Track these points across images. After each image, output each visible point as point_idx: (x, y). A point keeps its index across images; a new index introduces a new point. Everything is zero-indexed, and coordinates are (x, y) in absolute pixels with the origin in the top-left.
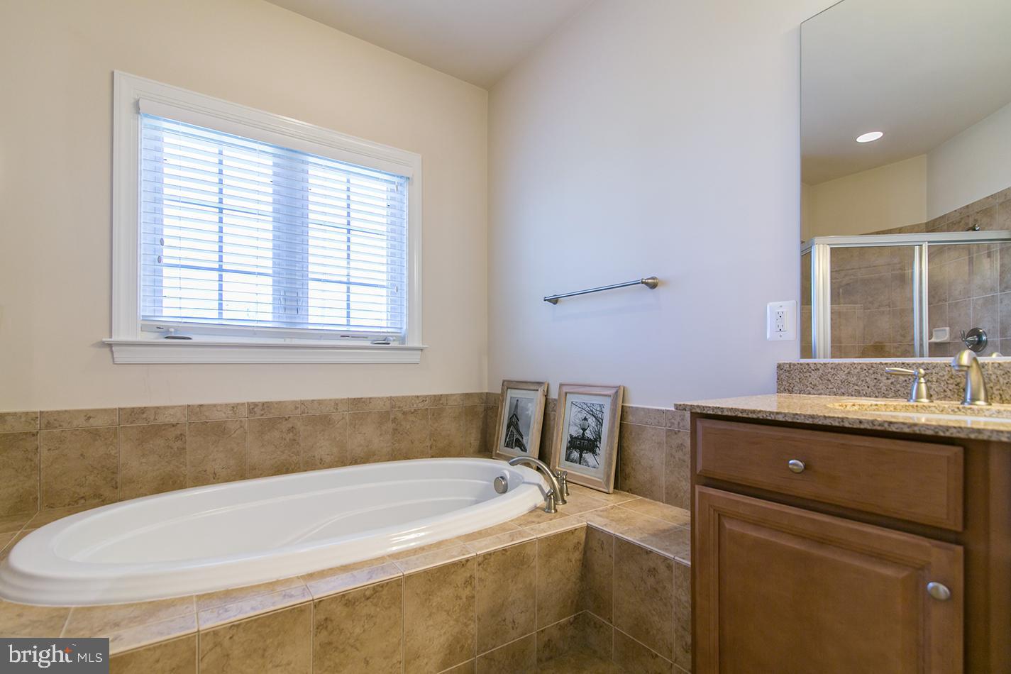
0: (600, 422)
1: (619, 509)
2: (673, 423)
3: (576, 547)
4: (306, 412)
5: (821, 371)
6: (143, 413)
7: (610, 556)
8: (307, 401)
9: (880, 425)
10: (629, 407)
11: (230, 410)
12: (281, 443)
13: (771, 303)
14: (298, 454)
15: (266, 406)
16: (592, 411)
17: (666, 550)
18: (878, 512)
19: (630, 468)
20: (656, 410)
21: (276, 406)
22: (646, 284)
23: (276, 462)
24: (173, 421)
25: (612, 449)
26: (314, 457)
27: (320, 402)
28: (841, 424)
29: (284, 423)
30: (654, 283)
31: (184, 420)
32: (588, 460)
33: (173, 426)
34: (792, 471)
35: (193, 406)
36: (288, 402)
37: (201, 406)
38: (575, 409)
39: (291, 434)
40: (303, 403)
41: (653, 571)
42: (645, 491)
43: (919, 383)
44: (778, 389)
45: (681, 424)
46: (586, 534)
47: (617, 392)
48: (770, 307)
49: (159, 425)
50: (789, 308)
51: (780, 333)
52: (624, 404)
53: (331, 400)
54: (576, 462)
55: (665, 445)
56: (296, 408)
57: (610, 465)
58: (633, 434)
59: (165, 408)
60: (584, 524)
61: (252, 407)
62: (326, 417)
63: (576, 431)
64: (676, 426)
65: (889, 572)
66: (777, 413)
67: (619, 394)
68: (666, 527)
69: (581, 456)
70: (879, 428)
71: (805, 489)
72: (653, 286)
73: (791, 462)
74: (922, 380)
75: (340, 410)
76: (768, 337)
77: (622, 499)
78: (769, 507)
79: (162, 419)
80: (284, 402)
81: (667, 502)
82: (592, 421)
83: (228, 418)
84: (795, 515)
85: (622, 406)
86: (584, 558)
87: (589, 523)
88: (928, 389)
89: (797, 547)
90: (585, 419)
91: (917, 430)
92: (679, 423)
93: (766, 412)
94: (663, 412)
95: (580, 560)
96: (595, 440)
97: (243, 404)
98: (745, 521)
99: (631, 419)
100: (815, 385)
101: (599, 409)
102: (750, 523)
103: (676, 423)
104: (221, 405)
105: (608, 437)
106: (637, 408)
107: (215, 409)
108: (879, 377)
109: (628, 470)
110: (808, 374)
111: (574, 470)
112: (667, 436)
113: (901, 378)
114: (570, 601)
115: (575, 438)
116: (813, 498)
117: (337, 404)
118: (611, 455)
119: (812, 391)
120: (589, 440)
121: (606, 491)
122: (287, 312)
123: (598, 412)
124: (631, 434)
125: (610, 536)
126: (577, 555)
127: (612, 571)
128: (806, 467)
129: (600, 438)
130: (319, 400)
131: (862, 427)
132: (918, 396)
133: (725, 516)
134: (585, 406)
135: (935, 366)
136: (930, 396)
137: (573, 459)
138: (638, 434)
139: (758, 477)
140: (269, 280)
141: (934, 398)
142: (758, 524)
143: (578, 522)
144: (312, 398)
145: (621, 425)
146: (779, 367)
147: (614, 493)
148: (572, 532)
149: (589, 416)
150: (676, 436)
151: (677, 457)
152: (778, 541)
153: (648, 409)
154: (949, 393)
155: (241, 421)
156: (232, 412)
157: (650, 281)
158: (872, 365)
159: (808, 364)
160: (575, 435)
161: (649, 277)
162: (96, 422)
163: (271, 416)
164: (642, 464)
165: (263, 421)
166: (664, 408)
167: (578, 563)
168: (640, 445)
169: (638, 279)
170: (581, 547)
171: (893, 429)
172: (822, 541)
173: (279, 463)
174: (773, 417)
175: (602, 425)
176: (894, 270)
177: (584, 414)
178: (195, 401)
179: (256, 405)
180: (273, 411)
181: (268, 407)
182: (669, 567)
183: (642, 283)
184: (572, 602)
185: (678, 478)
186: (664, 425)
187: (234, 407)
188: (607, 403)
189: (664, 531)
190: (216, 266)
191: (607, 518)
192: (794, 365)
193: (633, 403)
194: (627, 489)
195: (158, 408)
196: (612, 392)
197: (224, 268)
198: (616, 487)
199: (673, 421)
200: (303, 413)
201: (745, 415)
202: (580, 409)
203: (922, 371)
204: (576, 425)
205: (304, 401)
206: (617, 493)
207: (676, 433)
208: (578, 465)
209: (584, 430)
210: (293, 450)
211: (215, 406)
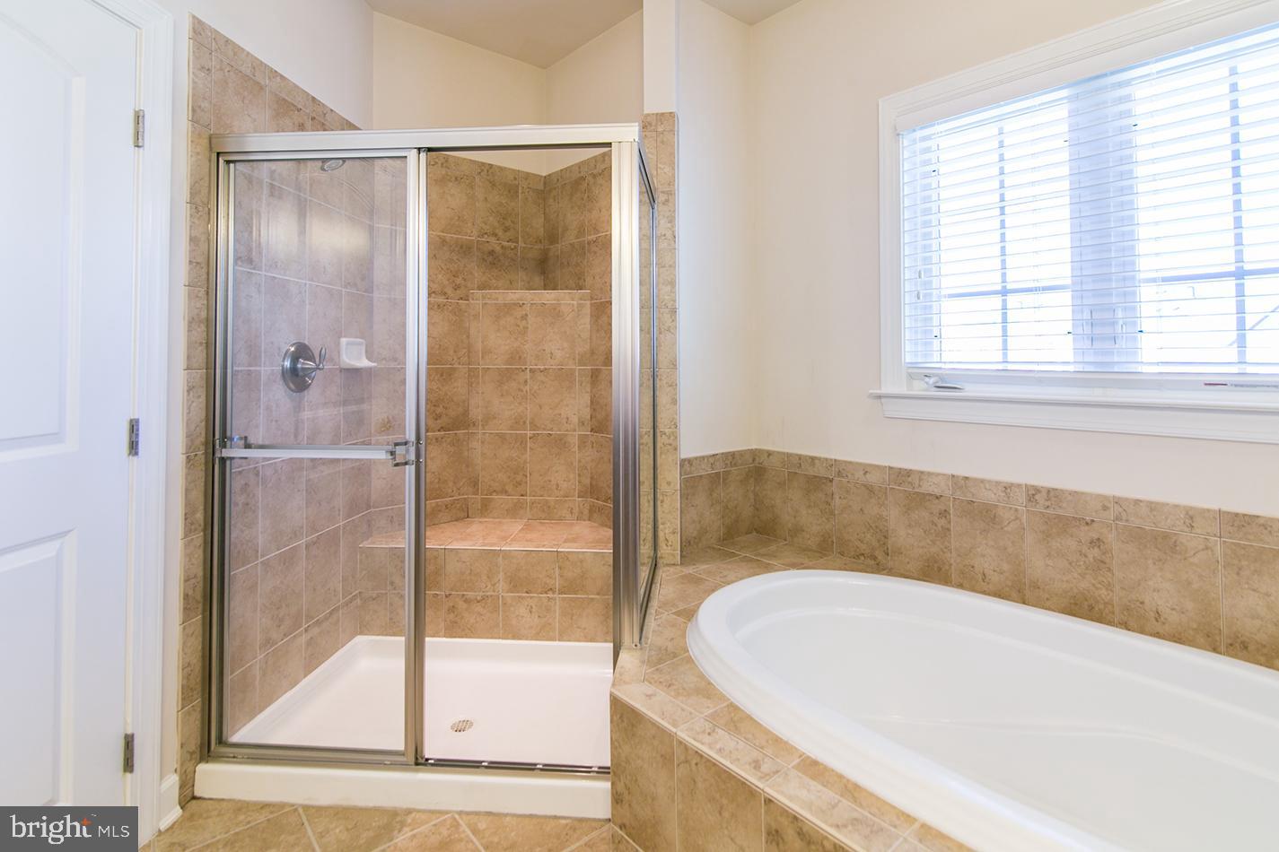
4: (1124, 518)
6: (909, 476)
8: (1127, 499)
11: (1002, 491)
12: (1077, 561)
14: (1109, 587)
15: (1053, 494)
21: (1070, 498)
23: (1072, 589)
24: (937, 491)
26: (1142, 603)
27: (1153, 507)
29: (1082, 528)
31: (948, 493)
33: (937, 498)
35: (958, 477)
36: (1091, 495)
37: (967, 478)
39: (1096, 550)
40: (1118, 501)
49: (923, 494)
53: (1176, 506)
56: (1105, 508)
59: (930, 474)
61: (1033, 493)
62: (1166, 536)
75: (1199, 531)
79: (927, 488)
80: (1083, 493)
83: (999, 501)
97: (1019, 486)
104: (989, 481)
107: (982, 485)
117: (1192, 518)
122: (1097, 345)
130: (1151, 503)
140: (1066, 297)
144: (1139, 497)
155: (1016, 510)
156: (1004, 494)
162: (873, 478)
163: (1060, 512)
165: (1048, 518)
173: (1075, 591)
178: (961, 471)
179: (1037, 490)
180: (1064, 505)
181: (1056, 497)
187: (1008, 488)
190: (999, 287)
195: (922, 472)
197: (1008, 287)
200: (1118, 518)
205: (1119, 498)
210: (1100, 578)
211: (982, 481)
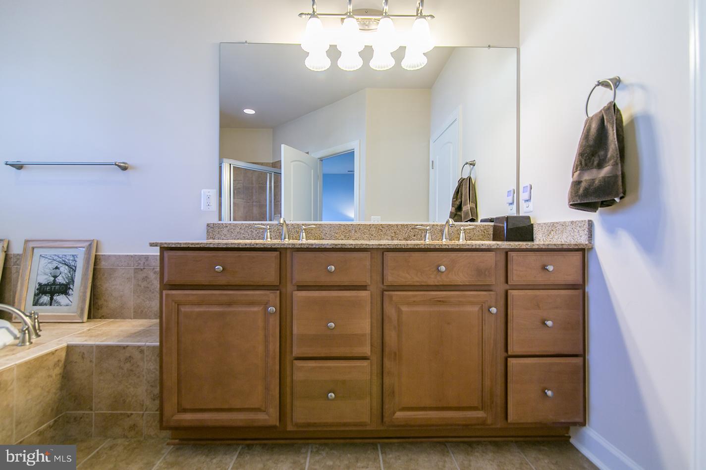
0: (73, 269)
1: (95, 329)
2: (139, 264)
3: (56, 365)
5: (228, 227)
7: (91, 361)
9: (253, 245)
10: (102, 255)
13: (204, 190)
16: (65, 261)
17: (139, 342)
18: (252, 284)
19: (102, 300)
20: (126, 255)
22: (119, 166)
25: (85, 288)
28: (238, 246)
30: (126, 167)
32: (60, 301)
34: (217, 272)
38: (43, 262)
41: (129, 359)
42: (117, 314)
43: (267, 232)
44: (207, 237)
45: (146, 263)
46: (67, 352)
47: (90, 245)
48: (204, 192)
50: (214, 193)
51: (209, 207)
52: (98, 254)
54: (46, 304)
55: (133, 279)
57: (84, 301)
58: (106, 274)
60: (65, 345)
63: (44, 279)
64: (142, 265)
65: (255, 309)
66: (210, 244)
67: (92, 246)
68: (136, 331)
69: (52, 299)
70: (253, 247)
71: (223, 280)
72: (124, 169)
73: (216, 267)
74: (268, 231)
76: (202, 208)
77: (97, 323)
78: (206, 293)
81: (135, 318)
82: (64, 269)
84: (219, 294)
85: (96, 255)
86: (64, 372)
87: (69, 343)
88: (270, 235)
89: (218, 310)
90: (57, 268)
91: (265, 246)
92: (144, 263)
93: (204, 243)
94: (132, 256)
95: (60, 374)
96: (68, 284)
98: (192, 304)
99: (103, 264)
100: (226, 235)
101: (72, 259)
102: (195, 304)
103: (142, 263)
105: (82, 279)
106: (109, 256)
108: (252, 230)
109: (100, 302)
110: (222, 229)
111: (45, 311)
112: (135, 273)
113: (261, 231)
114: (50, 409)
115: (45, 285)
116: (227, 284)
118: (85, 293)
119: (224, 238)
120: (60, 284)
121: (81, 321)
123: (70, 262)
124: (104, 275)
125: (91, 346)
126: (58, 370)
127: (93, 372)
128: (223, 269)
129: (73, 281)
131: (247, 247)
132: (267, 238)
133: (181, 305)
134: (56, 258)
135: (273, 225)
136: (271, 238)
137: (42, 303)
138: (111, 274)
139: (201, 279)
141: (272, 238)
142: (199, 304)
143: (58, 344)
145: (95, 269)
146: (208, 225)
147: (87, 321)
148: (53, 353)
149: (61, 265)
150: (141, 272)
151: (142, 286)
152: (210, 310)
153: (119, 256)
154: (277, 237)
157: (122, 164)
158: (250, 225)
159: (222, 224)
160: (44, 282)
161: (121, 162)
164: (113, 295)
166: (132, 254)
167: (59, 376)
168: (112, 282)
169: (113, 161)
170: (61, 364)
171: (257, 246)
172: (230, 304)
174: (208, 246)
175: (75, 271)
176: (259, 184)
177: (55, 264)
182: (142, 352)
183: (116, 165)
184: (52, 410)
185: (143, 300)
186: (132, 265)
188: (81, 254)
189: (135, 333)
191: (86, 336)
192: (216, 224)
193: (105, 251)
194: (100, 316)
196: (87, 244)
198: (89, 317)
199: (139, 262)
201: (193, 246)
202: (50, 261)
203: (268, 227)
204: (45, 274)
206: (90, 321)
207: (142, 270)
208: (48, 307)
209: (55, 277)
